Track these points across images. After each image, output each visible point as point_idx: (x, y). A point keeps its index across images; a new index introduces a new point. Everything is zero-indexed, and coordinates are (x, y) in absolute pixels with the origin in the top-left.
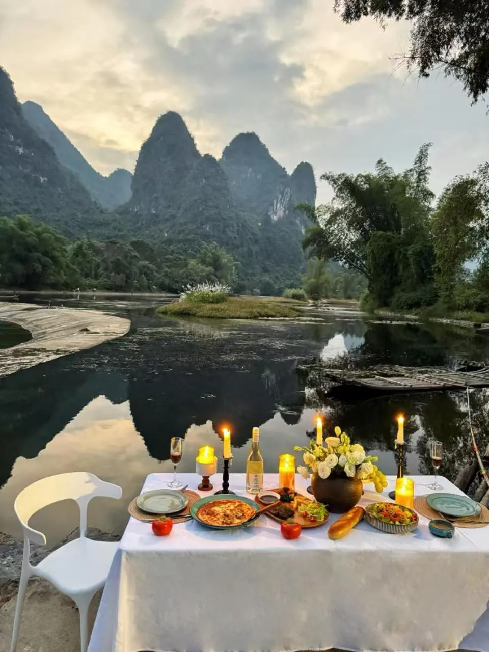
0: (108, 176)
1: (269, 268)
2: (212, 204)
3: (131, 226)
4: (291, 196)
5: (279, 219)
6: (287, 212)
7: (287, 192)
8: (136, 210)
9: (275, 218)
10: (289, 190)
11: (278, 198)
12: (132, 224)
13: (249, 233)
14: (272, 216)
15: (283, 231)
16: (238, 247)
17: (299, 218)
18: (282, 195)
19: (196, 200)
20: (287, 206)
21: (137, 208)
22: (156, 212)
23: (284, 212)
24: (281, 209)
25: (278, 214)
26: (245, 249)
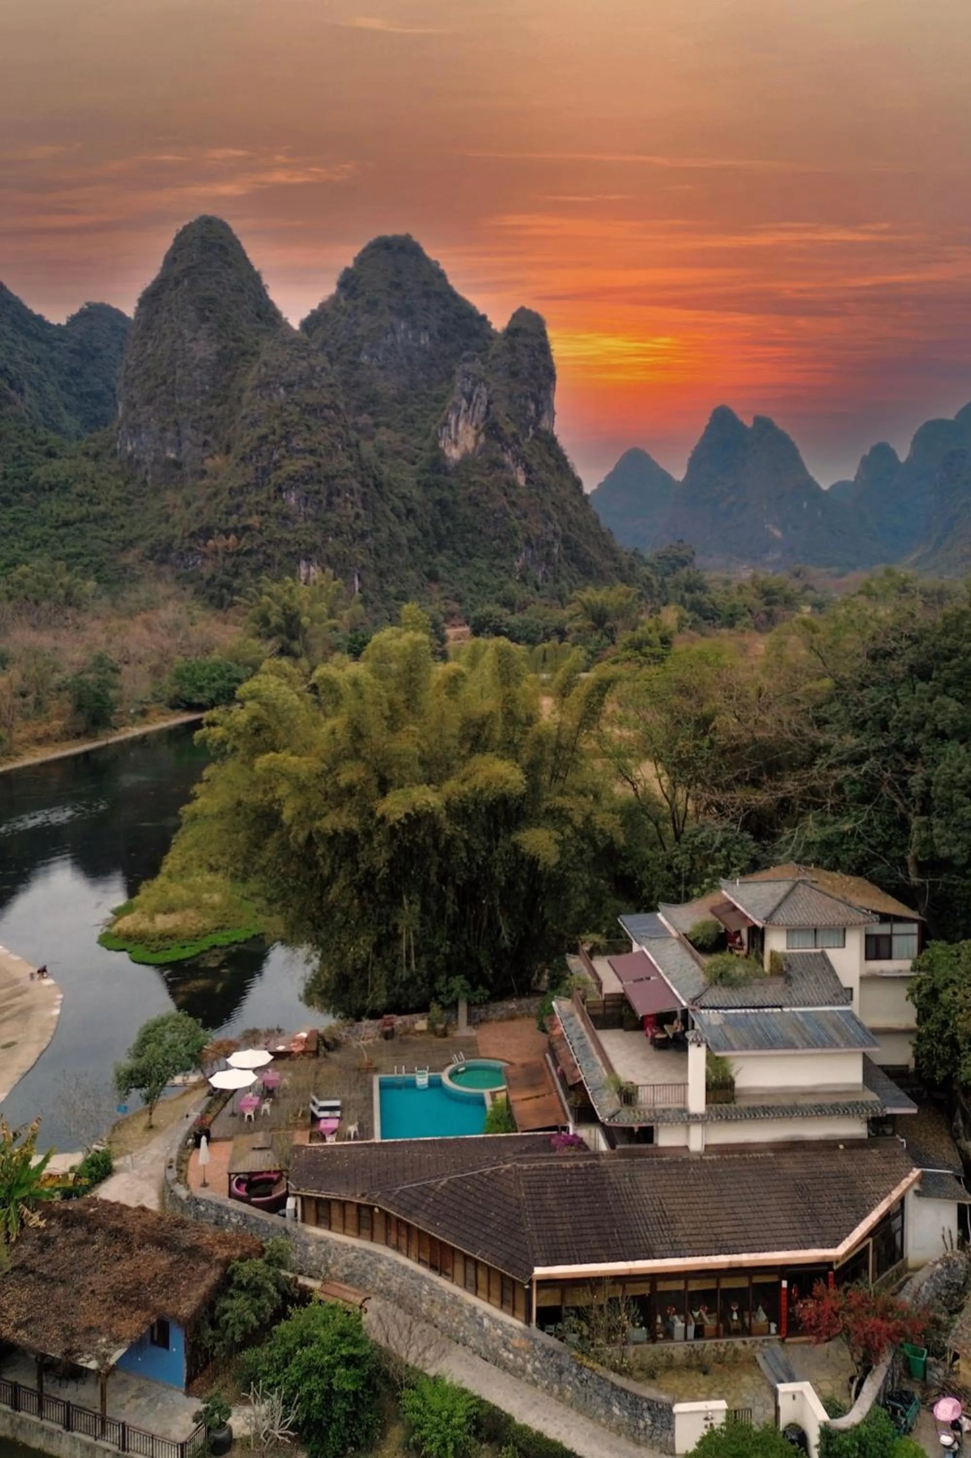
0: (64, 322)
1: (441, 572)
2: (302, 445)
3: (118, 487)
4: (490, 402)
5: (465, 455)
6: (482, 439)
7: (478, 396)
8: (129, 448)
9: (454, 454)
10: (484, 390)
11: (460, 409)
12: (121, 483)
13: (392, 497)
14: (447, 451)
15: (474, 483)
16: (363, 535)
17: (510, 453)
18: (469, 400)
19: (263, 438)
20: (481, 427)
21: (132, 443)
22: (177, 454)
23: (477, 437)
24: (467, 432)
25: (461, 443)
26: (384, 535)
